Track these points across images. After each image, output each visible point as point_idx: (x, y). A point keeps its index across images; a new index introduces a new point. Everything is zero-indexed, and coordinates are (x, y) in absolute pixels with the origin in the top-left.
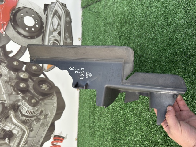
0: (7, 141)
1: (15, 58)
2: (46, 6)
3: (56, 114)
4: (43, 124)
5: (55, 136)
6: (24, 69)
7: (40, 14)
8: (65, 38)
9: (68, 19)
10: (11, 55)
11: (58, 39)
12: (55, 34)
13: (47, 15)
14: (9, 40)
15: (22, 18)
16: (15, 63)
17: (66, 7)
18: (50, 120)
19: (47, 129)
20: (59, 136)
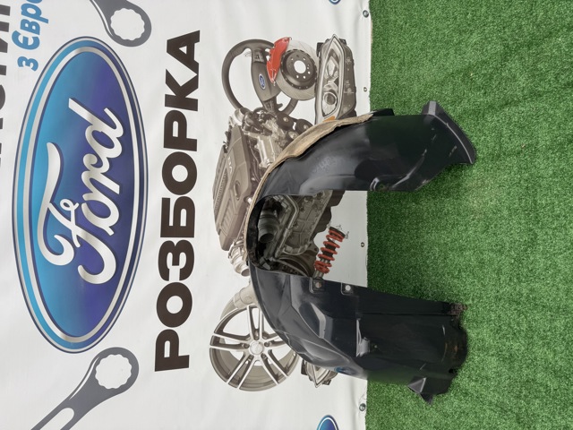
0: (275, 214)
1: (285, 113)
2: (320, 45)
3: (332, 197)
4: (315, 205)
5: (331, 228)
6: (294, 128)
7: (312, 57)
8: (345, 88)
9: (349, 61)
10: (281, 109)
11: (335, 89)
12: (331, 82)
13: (320, 58)
14: (279, 90)
15: (293, 63)
16: (285, 120)
17: (345, 43)
18: (325, 202)
19: (321, 215)
20: (336, 230)
